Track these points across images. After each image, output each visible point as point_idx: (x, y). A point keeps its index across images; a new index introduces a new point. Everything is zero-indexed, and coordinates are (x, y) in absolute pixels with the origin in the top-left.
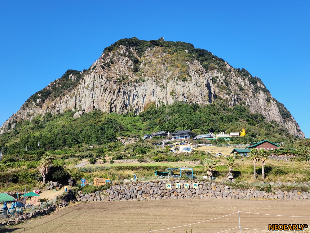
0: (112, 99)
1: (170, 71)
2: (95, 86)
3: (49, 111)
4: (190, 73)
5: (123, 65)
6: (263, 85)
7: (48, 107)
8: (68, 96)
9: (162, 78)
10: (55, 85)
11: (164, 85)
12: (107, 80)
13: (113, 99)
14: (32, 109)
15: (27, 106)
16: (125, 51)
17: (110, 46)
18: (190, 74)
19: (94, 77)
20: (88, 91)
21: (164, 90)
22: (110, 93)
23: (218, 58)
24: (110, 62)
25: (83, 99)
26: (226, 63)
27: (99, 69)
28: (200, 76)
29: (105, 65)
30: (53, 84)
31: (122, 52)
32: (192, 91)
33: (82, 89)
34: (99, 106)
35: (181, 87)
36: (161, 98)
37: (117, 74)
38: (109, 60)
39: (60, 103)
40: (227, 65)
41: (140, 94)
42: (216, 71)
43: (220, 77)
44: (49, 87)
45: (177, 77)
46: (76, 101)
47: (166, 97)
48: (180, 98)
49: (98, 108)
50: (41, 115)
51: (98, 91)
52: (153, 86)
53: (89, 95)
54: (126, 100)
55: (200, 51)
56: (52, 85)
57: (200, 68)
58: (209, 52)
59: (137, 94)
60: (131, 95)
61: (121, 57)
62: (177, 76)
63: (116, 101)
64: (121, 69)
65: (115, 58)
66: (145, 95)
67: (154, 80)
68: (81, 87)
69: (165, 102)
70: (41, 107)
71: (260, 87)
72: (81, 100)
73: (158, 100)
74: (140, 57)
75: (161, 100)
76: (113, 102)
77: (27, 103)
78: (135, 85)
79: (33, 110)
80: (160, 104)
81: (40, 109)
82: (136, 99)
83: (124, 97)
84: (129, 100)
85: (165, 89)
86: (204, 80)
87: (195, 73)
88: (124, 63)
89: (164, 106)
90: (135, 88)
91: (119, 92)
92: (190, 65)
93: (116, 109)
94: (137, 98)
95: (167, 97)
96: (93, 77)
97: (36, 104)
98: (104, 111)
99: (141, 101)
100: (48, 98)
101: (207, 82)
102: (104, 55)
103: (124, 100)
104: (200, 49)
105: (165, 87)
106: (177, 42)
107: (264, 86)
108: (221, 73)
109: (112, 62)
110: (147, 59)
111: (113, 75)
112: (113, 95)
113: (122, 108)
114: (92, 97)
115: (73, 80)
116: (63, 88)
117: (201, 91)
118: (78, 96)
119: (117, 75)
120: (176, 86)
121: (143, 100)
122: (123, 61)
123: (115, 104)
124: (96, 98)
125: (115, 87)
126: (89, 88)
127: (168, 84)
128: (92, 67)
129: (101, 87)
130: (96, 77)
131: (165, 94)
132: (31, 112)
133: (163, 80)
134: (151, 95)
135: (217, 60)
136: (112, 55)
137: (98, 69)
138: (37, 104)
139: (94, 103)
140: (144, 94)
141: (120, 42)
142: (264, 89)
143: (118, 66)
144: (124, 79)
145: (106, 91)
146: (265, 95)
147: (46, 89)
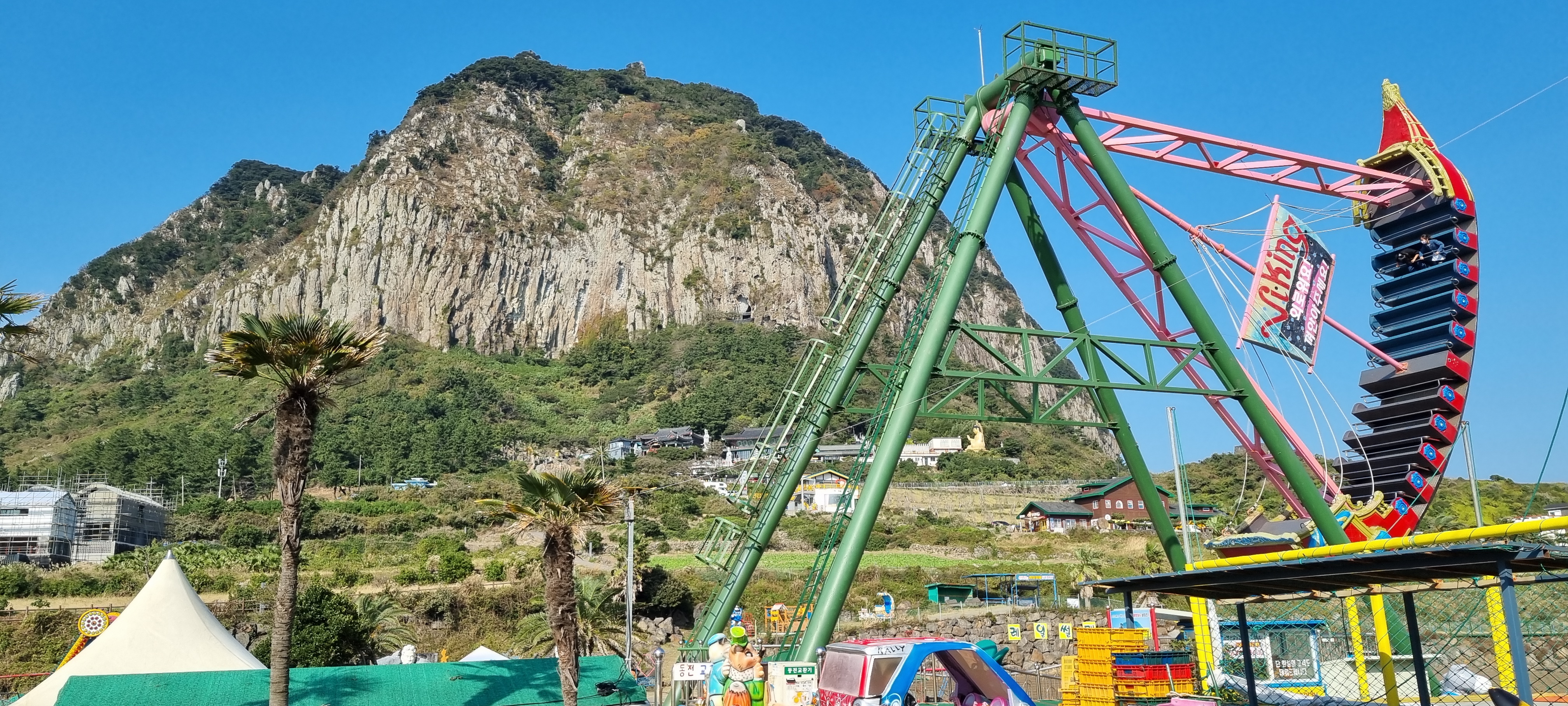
0: (456, 292)
1: (682, 195)
2: (388, 238)
3: (174, 326)
4: (762, 209)
5: (498, 162)
6: (994, 264)
7: (170, 312)
8: (265, 270)
9: (655, 220)
10: (198, 220)
11: (662, 247)
12: (436, 216)
13: (460, 293)
14: (92, 318)
15: (71, 303)
16: (503, 108)
17: (442, 83)
18: (765, 214)
19: (384, 203)
20: (356, 258)
21: (659, 265)
22: (447, 267)
23: (845, 158)
24: (444, 145)
25: (335, 287)
26: (872, 176)
27: (404, 169)
28: (798, 225)
29: (426, 156)
30: (189, 217)
31: (492, 110)
32: (771, 278)
33: (330, 247)
34: (403, 316)
35: (727, 259)
36: (649, 296)
37: (475, 195)
38: (442, 138)
39: (232, 301)
40: (876, 185)
41: (566, 277)
42: (841, 207)
43: (855, 229)
44: (172, 229)
45: (712, 222)
46: (302, 293)
47: (669, 295)
48: (724, 299)
49: (399, 326)
50: (137, 344)
51: (399, 258)
52: (619, 250)
53: (363, 273)
54: (512, 298)
55: (779, 124)
56: (182, 221)
57: (797, 190)
58: (813, 133)
59: (554, 278)
60: (531, 281)
61: (489, 129)
62: (713, 217)
63: (471, 301)
64: (491, 175)
65: (466, 132)
66: (586, 283)
67: (621, 226)
68: (324, 237)
69: (662, 312)
70: (136, 309)
71: (986, 274)
72: (324, 290)
73: (638, 303)
74: (564, 133)
75: (649, 305)
76: (461, 305)
77: (72, 289)
78: (547, 244)
79: (98, 321)
80: (644, 318)
81: (132, 317)
82: (551, 297)
83: (503, 287)
84: (523, 296)
85: (666, 264)
86: (813, 239)
87: (780, 211)
88: (503, 155)
89: (660, 327)
90: (547, 253)
91: (485, 264)
92: (762, 180)
93: (469, 331)
94: (552, 293)
95: (673, 293)
96: (379, 202)
97: (111, 298)
98: (423, 338)
99: (571, 304)
100: (165, 273)
101: (822, 247)
102: (420, 115)
103: (504, 300)
104: (780, 118)
105: (667, 254)
106: (692, 84)
107: (998, 268)
108: (860, 215)
109: (452, 146)
110: (590, 144)
111: (459, 198)
112: (461, 277)
113: (494, 327)
114: (375, 282)
115: (275, 204)
116: (234, 237)
117: (804, 278)
118: (313, 273)
119: (477, 201)
120: (708, 253)
121: (579, 302)
122: (499, 146)
123: (466, 312)
124: (392, 286)
125: (467, 244)
126: (362, 246)
127: (679, 245)
128: (373, 161)
129: (413, 242)
130: (391, 201)
131: (662, 283)
132: (91, 329)
133: (659, 227)
134: (607, 284)
135: (839, 165)
136: (452, 118)
137: (398, 171)
138: (120, 295)
139: (380, 307)
140: (584, 277)
141: (483, 70)
142: (997, 278)
143: (479, 163)
144: (502, 217)
145: (434, 259)
146: (1002, 302)
147: (158, 237)
